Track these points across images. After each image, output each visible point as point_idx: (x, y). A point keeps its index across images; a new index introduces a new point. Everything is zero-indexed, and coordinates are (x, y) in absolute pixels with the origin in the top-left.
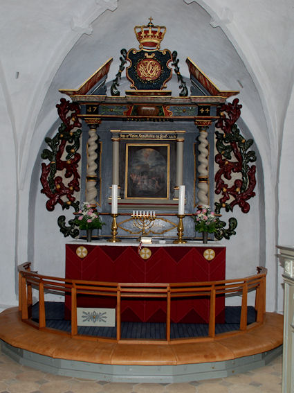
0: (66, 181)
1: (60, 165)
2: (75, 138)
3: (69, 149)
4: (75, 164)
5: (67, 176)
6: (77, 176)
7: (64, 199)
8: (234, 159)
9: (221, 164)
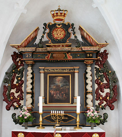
0: (16, 95)
1: (13, 86)
2: (21, 72)
3: (17, 78)
4: (21, 85)
5: (17, 92)
6: (22, 92)
7: (15, 104)
8: (105, 82)
9: (99, 84)
